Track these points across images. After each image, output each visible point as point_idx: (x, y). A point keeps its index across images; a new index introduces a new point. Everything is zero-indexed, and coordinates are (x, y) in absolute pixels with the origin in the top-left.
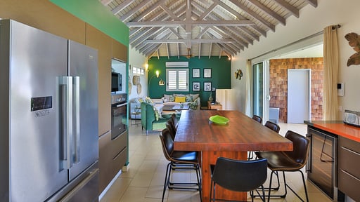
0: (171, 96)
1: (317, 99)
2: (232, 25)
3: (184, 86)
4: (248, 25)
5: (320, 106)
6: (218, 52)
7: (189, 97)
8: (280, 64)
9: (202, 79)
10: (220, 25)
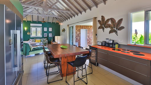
0: (33, 39)
1: (88, 39)
2: (63, 11)
3: (39, 35)
4: (69, 12)
5: (89, 41)
6: (55, 21)
7: (42, 40)
8: (78, 27)
9: (48, 32)
10: (58, 10)
